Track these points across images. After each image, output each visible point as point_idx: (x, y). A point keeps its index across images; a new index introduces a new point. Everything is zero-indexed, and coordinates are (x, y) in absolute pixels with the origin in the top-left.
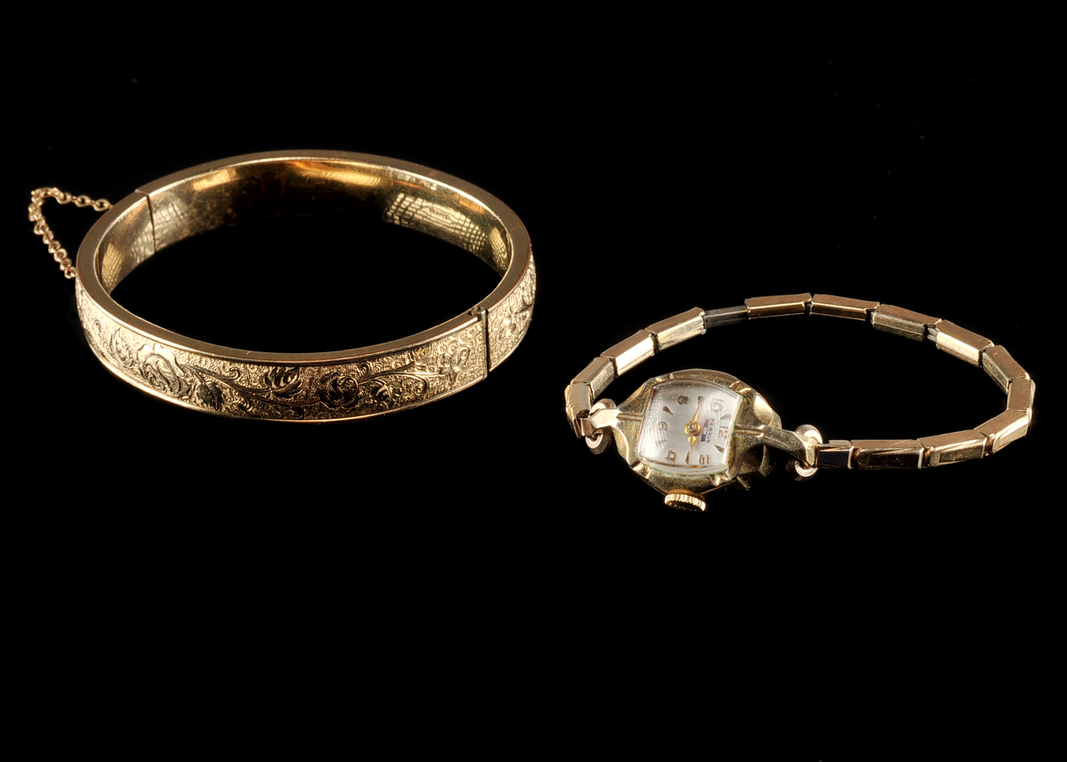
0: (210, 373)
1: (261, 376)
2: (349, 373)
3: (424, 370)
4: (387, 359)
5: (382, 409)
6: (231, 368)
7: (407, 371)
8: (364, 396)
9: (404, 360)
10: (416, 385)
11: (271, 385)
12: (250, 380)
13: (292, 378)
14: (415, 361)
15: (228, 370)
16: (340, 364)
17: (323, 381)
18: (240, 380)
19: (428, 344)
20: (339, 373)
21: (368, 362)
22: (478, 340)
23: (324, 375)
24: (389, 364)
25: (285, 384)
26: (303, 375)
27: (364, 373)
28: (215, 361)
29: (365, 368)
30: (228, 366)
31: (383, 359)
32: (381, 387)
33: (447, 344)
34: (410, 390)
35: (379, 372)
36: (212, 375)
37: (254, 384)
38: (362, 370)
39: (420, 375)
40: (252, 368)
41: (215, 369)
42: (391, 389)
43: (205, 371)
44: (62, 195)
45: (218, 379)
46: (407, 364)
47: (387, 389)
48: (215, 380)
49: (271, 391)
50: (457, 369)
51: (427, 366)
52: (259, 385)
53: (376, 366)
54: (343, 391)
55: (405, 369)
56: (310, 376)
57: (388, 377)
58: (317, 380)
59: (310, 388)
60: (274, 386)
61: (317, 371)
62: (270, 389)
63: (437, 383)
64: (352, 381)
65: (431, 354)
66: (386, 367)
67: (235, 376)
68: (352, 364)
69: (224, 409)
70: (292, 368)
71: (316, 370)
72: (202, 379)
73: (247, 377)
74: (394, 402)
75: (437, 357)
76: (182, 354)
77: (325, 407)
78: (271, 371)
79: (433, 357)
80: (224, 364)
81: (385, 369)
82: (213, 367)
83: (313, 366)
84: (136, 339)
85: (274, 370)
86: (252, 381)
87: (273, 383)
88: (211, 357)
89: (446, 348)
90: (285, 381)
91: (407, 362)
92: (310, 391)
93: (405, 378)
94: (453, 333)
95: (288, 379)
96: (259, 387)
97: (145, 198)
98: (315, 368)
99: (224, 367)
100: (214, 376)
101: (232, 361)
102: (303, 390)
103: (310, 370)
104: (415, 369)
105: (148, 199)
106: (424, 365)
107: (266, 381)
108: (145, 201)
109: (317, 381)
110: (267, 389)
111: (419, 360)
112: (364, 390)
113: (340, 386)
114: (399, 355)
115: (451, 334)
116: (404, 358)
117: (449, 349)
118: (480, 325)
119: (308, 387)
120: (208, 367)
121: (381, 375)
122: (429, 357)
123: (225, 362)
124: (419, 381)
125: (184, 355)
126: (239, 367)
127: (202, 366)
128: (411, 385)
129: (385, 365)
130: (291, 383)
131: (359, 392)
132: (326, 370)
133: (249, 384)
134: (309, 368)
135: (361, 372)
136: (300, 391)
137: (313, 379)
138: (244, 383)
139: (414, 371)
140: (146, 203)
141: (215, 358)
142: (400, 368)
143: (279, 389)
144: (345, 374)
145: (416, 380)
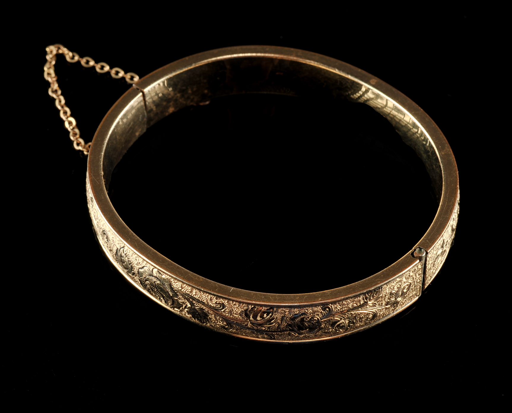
0: (198, 301)
1: (242, 311)
2: (314, 314)
3: (375, 306)
4: (346, 301)
5: (338, 334)
6: (217, 302)
7: (361, 309)
8: (324, 327)
9: (360, 301)
10: (367, 316)
11: (250, 317)
12: (233, 312)
13: (267, 315)
14: (368, 301)
15: (214, 303)
16: (307, 307)
17: (293, 319)
18: (224, 311)
19: (379, 288)
20: (306, 313)
21: (331, 305)
22: (417, 275)
23: (293, 314)
24: (348, 305)
25: (261, 319)
26: (276, 313)
27: (326, 313)
28: (203, 294)
29: (327, 309)
30: (215, 300)
31: (342, 302)
32: (339, 321)
33: (394, 284)
34: (362, 320)
35: (339, 311)
36: (201, 303)
37: (235, 315)
38: (325, 311)
39: (371, 309)
40: (235, 305)
41: (203, 299)
42: (347, 322)
43: (195, 299)
44: (71, 54)
45: (205, 306)
46: (361, 304)
47: (344, 322)
48: (203, 307)
49: (250, 322)
50: (399, 299)
51: (377, 303)
52: (240, 317)
53: (336, 307)
54: (309, 325)
55: (359, 308)
56: (282, 315)
57: (346, 314)
58: (287, 317)
59: (281, 323)
60: (251, 318)
61: (288, 312)
62: (249, 320)
63: (384, 312)
64: (316, 319)
65: (381, 294)
66: (344, 307)
67: (220, 308)
68: (317, 307)
69: (208, 325)
70: (269, 308)
71: (287, 310)
72: (192, 304)
73: (230, 310)
74: (348, 328)
75: (386, 295)
76: (176, 282)
77: (293, 334)
78: (250, 308)
79: (382, 296)
80: (211, 297)
81: (343, 309)
82: (202, 298)
83: (285, 308)
84: (137, 260)
85: (253, 308)
86: (234, 313)
87: (251, 317)
88: (200, 290)
89: (393, 288)
90: (262, 317)
91: (362, 302)
92: (281, 325)
93: (359, 313)
94: (400, 276)
95: (264, 316)
96: (240, 318)
97: (141, 94)
98: (287, 309)
99: (211, 300)
100: (202, 304)
101: (218, 297)
102: (276, 324)
103: (282, 310)
104: (368, 306)
105: (144, 95)
106: (375, 302)
107: (245, 315)
108: (141, 96)
109: (287, 319)
110: (246, 320)
111: (372, 300)
112: (325, 324)
113: (306, 322)
114: (356, 298)
115: (397, 277)
116: (360, 300)
117: (396, 288)
118: (421, 264)
119: (280, 322)
120: (198, 297)
121: (340, 314)
122: (379, 296)
123: (212, 296)
124: (370, 313)
125: (177, 284)
126: (224, 302)
127: (193, 295)
128: (363, 317)
129: (344, 306)
130: (266, 318)
131: (321, 325)
132: (297, 311)
133: (231, 315)
134: (282, 309)
135: (324, 312)
136: (273, 324)
137: (285, 316)
138: (227, 314)
139: (367, 308)
140: (142, 98)
141: (204, 292)
142: (356, 307)
143: (255, 321)
144: (311, 314)
145: (367, 313)
